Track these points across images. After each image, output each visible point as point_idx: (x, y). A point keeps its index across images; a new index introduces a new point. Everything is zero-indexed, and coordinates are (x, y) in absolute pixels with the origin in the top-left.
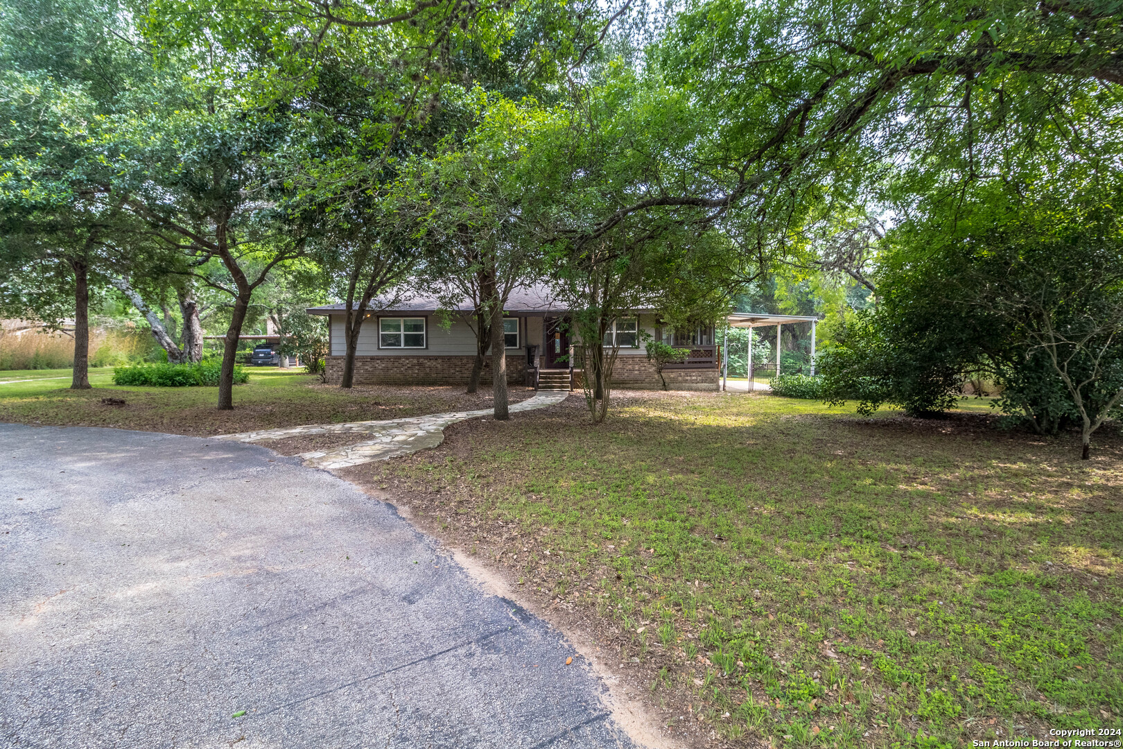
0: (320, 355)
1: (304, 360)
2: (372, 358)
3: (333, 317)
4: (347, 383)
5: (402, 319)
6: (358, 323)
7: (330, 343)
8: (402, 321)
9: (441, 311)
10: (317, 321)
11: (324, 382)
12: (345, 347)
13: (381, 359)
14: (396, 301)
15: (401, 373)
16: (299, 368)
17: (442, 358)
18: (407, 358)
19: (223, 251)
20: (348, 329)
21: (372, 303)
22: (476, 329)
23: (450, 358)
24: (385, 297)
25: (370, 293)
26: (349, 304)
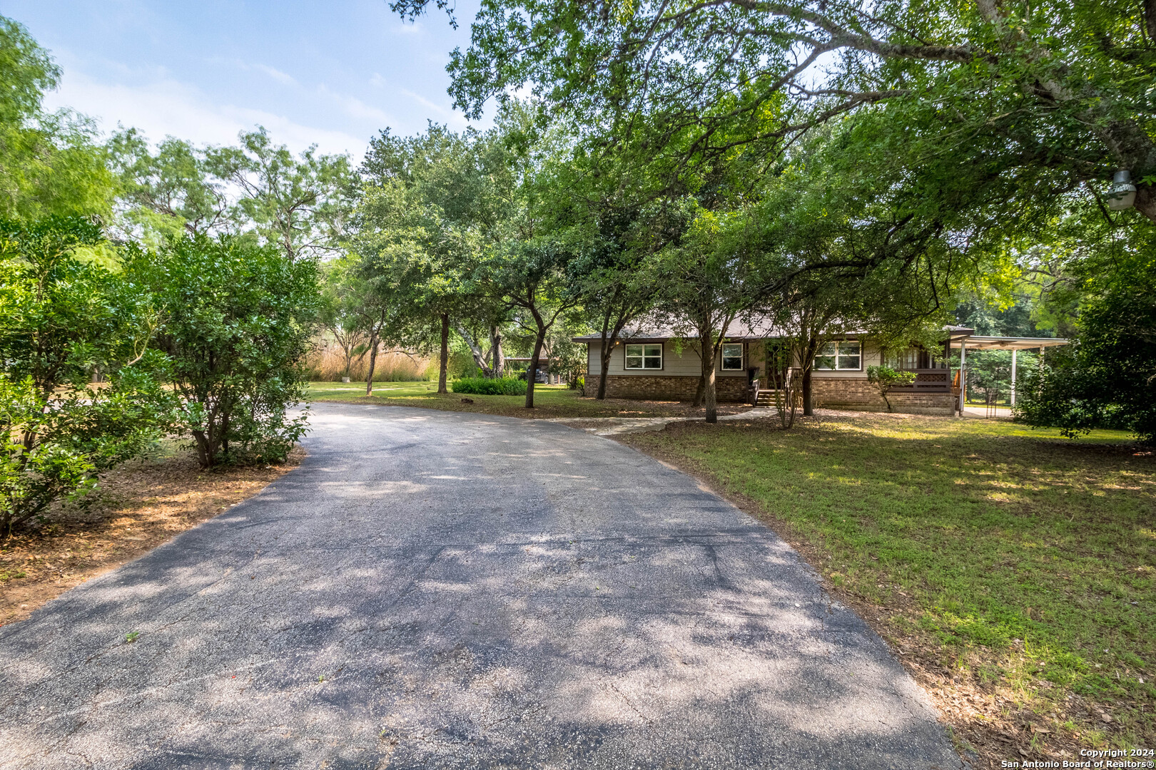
0: (579, 374)
1: (566, 379)
2: (620, 377)
3: (590, 344)
4: (601, 396)
5: (643, 345)
6: (610, 351)
7: (588, 365)
8: (643, 347)
9: (674, 339)
10: (578, 347)
11: (584, 395)
12: (600, 368)
13: (626, 378)
14: (639, 331)
15: (642, 389)
16: (562, 386)
17: (675, 377)
18: (647, 377)
19: (531, 306)
20: (603, 353)
21: (621, 334)
22: (701, 353)
23: (681, 378)
24: (632, 327)
25: (619, 325)
26: (604, 334)
